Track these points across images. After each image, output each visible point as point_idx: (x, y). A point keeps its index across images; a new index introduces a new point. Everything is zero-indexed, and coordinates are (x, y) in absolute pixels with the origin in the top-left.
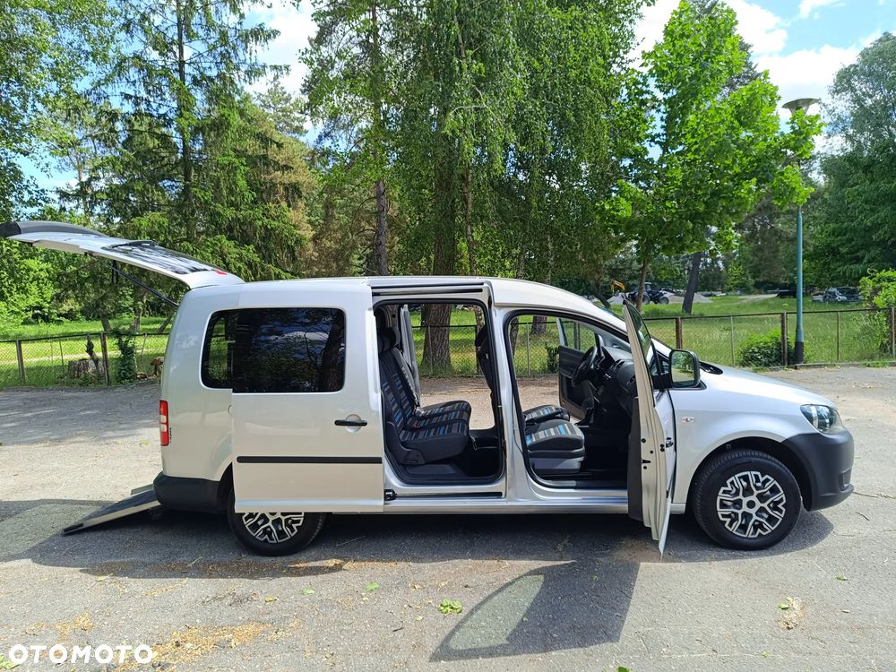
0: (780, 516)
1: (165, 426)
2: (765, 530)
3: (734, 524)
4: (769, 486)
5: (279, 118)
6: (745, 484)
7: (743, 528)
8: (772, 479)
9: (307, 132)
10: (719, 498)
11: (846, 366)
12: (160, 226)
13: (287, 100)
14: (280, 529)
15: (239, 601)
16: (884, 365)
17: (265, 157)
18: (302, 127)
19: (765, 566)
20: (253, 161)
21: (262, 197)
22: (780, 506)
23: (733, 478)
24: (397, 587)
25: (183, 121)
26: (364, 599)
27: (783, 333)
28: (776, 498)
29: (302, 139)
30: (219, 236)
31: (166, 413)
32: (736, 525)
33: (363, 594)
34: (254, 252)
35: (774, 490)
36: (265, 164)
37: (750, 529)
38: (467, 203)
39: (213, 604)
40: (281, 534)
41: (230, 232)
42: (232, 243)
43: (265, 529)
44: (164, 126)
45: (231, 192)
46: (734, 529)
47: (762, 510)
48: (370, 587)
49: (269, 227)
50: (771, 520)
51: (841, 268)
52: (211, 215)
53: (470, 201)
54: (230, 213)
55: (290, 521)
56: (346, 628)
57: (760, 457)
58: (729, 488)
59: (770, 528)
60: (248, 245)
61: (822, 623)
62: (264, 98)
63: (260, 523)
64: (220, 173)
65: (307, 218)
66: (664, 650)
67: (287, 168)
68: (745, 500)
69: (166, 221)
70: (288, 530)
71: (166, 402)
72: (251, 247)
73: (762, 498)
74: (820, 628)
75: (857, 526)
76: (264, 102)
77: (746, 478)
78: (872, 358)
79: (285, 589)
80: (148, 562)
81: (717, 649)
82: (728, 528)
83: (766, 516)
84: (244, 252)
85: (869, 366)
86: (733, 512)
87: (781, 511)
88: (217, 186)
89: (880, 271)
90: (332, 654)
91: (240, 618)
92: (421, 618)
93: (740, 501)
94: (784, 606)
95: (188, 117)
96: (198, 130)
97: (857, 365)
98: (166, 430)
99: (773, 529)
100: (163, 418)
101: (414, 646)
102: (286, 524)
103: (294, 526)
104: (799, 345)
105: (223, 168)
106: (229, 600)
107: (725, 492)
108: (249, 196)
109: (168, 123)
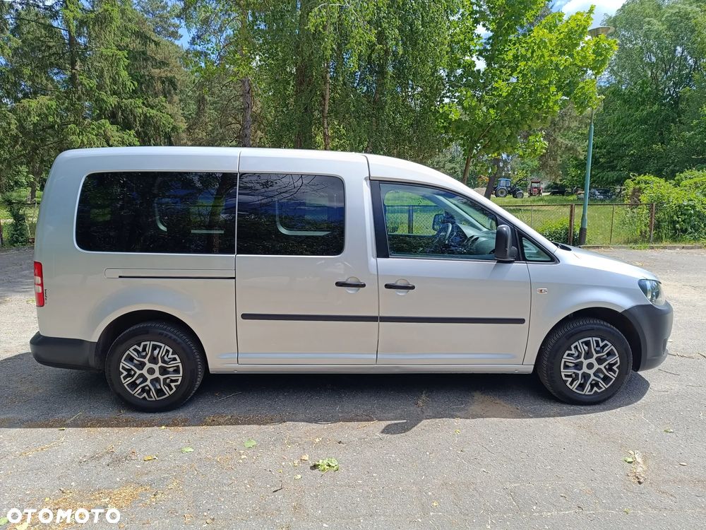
0: (613, 376)
1: (40, 287)
2: (600, 388)
3: (575, 383)
4: (607, 350)
5: (157, 23)
6: (586, 348)
7: (582, 386)
8: (610, 344)
9: (181, 36)
10: (563, 360)
11: (617, 248)
12: (48, 108)
13: (164, 8)
14: (159, 387)
15: (117, 461)
16: (645, 248)
17: (144, 53)
18: (177, 32)
19: (601, 419)
20: (133, 56)
21: (141, 88)
22: (615, 368)
23: (577, 343)
24: (274, 445)
25: (68, 12)
26: (243, 457)
27: (571, 221)
28: (611, 360)
29: (177, 42)
30: (103, 121)
31: (40, 274)
32: (576, 384)
33: (242, 452)
34: (135, 137)
35: (610, 354)
36: (144, 59)
37: (588, 387)
38: (324, 99)
39: (90, 464)
40: (160, 392)
41: (113, 118)
42: (115, 127)
43: (143, 388)
44: (51, 17)
45: (114, 82)
46: (574, 387)
47: (599, 370)
48: (248, 444)
49: (148, 114)
50: (606, 379)
51: (600, 174)
52: (96, 101)
53: (327, 97)
54: (113, 100)
55: (168, 380)
56: (226, 488)
57: (602, 325)
58: (573, 352)
59: (604, 386)
60: (130, 130)
61: (667, 477)
62: (144, 4)
63: (138, 382)
64: (103, 64)
65: (181, 111)
66: (535, 507)
67: (163, 64)
68: (586, 362)
69: (54, 104)
70: (165, 389)
71: (41, 264)
72: (132, 132)
73: (600, 361)
74: (666, 482)
75: (667, 382)
76: (143, 7)
77: (587, 343)
78: (636, 242)
79: (164, 446)
80: (25, 418)
81: (582, 505)
82: (569, 386)
83: (602, 376)
84: (126, 137)
85: (634, 248)
86: (574, 373)
87: (614, 372)
88: (101, 76)
89: (639, 175)
90: (213, 519)
91: (118, 479)
92: (299, 476)
93: (582, 363)
94: (630, 460)
95: (72, 9)
96: (82, 23)
97: (624, 248)
98: (40, 291)
99: (607, 387)
100: (38, 279)
101: (295, 508)
102: (165, 383)
103: (173, 385)
104: (583, 230)
105: (106, 59)
106: (107, 459)
107: (568, 355)
108: (131, 85)
109: (55, 15)
